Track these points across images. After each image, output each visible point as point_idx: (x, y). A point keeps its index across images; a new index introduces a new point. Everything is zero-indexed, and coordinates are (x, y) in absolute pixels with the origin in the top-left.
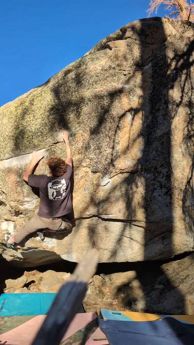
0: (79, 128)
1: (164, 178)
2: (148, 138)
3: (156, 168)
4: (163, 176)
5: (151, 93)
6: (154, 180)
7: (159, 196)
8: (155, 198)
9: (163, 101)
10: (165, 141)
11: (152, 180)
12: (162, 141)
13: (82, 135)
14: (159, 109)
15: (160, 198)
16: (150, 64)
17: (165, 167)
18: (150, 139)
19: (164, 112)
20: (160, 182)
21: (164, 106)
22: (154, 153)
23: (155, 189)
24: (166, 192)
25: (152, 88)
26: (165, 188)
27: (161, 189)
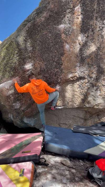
1: (95, 81)
4: (94, 79)
5: (81, 26)
6: (88, 83)
8: (89, 94)
9: (91, 30)
10: (93, 57)
11: (86, 83)
12: (91, 57)
13: (39, 64)
15: (92, 93)
16: (79, 5)
17: (95, 74)
18: (83, 58)
19: (91, 38)
20: (92, 84)
21: (92, 33)
23: (89, 88)
24: (96, 89)
25: (81, 22)
26: (95, 86)
27: (93, 88)
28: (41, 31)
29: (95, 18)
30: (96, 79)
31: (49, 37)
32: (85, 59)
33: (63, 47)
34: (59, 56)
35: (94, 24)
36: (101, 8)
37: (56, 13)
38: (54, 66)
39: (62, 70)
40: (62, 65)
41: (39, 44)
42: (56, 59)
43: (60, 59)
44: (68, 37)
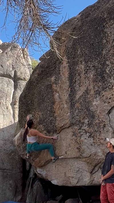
0: (36, 111)
1: (87, 126)
2: (71, 103)
3: (80, 121)
4: (86, 125)
5: (69, 74)
6: (80, 129)
7: (85, 139)
8: (82, 141)
9: (77, 74)
10: (82, 101)
12: (80, 101)
13: (38, 114)
14: (76, 81)
15: (86, 141)
17: (86, 119)
18: (73, 103)
19: (79, 82)
20: (84, 130)
21: (79, 77)
22: (77, 111)
23: (81, 135)
24: (89, 136)
25: (69, 70)
26: (88, 133)
27: (86, 135)
28: (37, 86)
29: (80, 62)
30: (88, 124)
31: (43, 90)
32: (75, 104)
33: (53, 96)
34: (52, 105)
35: (80, 68)
36: (83, 52)
37: (47, 67)
38: (49, 115)
39: (56, 118)
40: (54, 113)
41: (36, 97)
42: (49, 108)
43: (52, 107)
44: (58, 86)
